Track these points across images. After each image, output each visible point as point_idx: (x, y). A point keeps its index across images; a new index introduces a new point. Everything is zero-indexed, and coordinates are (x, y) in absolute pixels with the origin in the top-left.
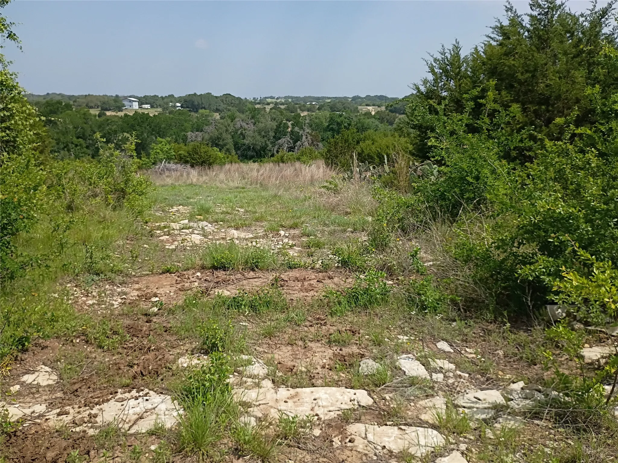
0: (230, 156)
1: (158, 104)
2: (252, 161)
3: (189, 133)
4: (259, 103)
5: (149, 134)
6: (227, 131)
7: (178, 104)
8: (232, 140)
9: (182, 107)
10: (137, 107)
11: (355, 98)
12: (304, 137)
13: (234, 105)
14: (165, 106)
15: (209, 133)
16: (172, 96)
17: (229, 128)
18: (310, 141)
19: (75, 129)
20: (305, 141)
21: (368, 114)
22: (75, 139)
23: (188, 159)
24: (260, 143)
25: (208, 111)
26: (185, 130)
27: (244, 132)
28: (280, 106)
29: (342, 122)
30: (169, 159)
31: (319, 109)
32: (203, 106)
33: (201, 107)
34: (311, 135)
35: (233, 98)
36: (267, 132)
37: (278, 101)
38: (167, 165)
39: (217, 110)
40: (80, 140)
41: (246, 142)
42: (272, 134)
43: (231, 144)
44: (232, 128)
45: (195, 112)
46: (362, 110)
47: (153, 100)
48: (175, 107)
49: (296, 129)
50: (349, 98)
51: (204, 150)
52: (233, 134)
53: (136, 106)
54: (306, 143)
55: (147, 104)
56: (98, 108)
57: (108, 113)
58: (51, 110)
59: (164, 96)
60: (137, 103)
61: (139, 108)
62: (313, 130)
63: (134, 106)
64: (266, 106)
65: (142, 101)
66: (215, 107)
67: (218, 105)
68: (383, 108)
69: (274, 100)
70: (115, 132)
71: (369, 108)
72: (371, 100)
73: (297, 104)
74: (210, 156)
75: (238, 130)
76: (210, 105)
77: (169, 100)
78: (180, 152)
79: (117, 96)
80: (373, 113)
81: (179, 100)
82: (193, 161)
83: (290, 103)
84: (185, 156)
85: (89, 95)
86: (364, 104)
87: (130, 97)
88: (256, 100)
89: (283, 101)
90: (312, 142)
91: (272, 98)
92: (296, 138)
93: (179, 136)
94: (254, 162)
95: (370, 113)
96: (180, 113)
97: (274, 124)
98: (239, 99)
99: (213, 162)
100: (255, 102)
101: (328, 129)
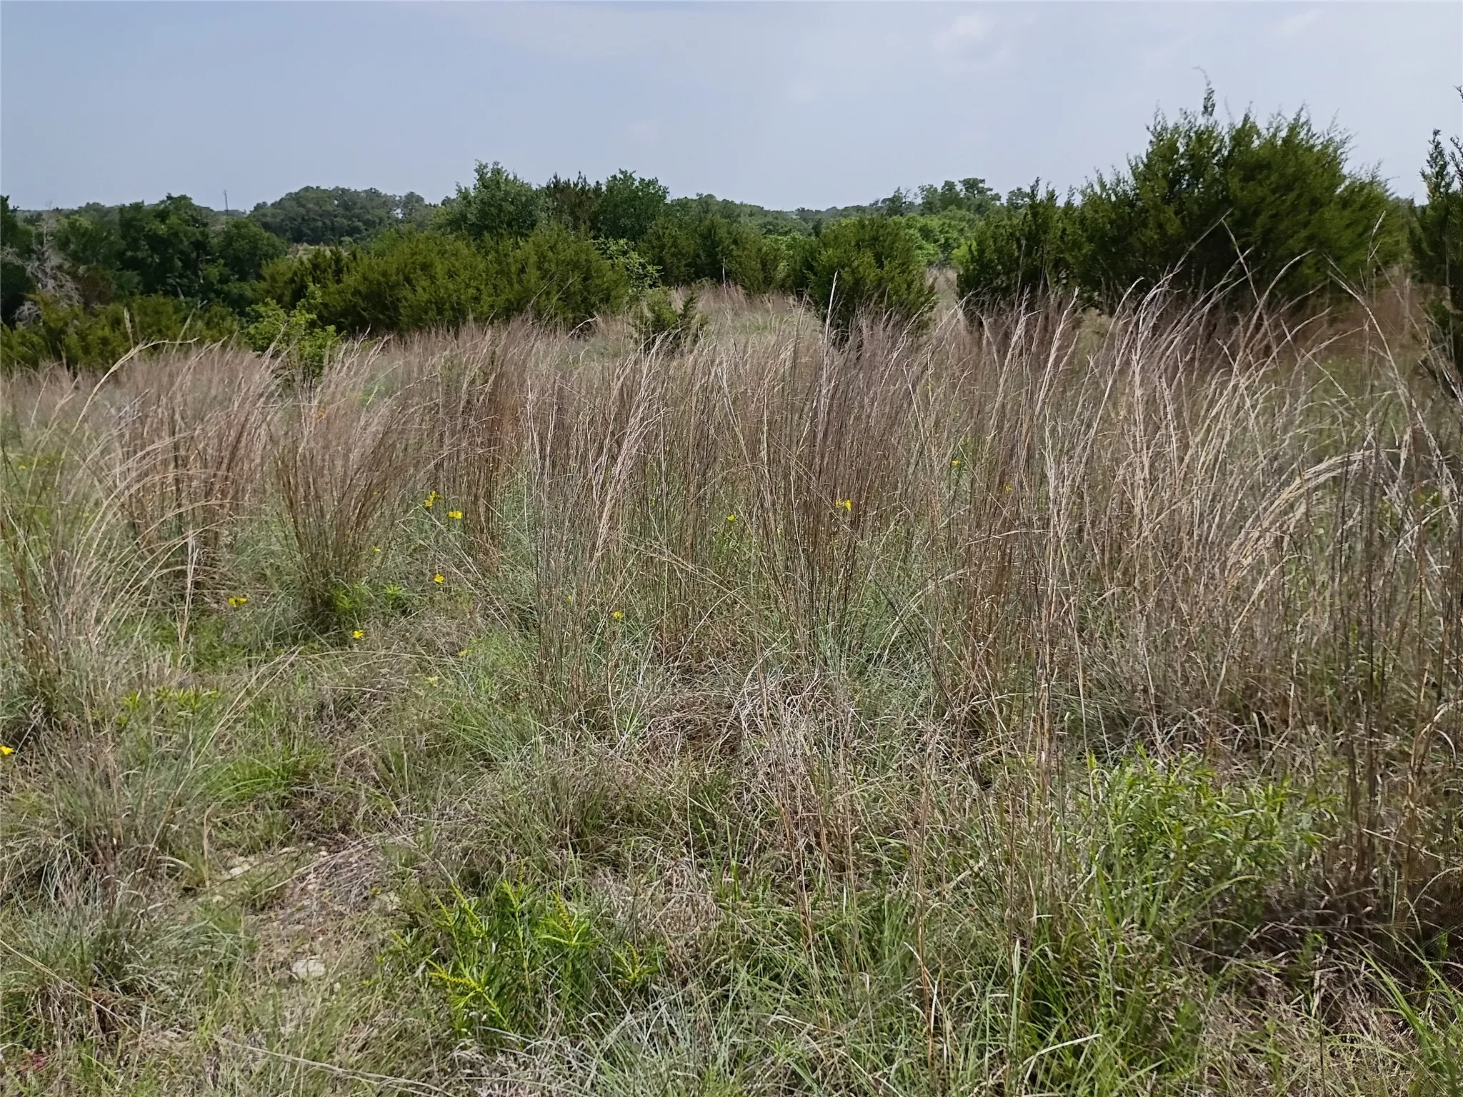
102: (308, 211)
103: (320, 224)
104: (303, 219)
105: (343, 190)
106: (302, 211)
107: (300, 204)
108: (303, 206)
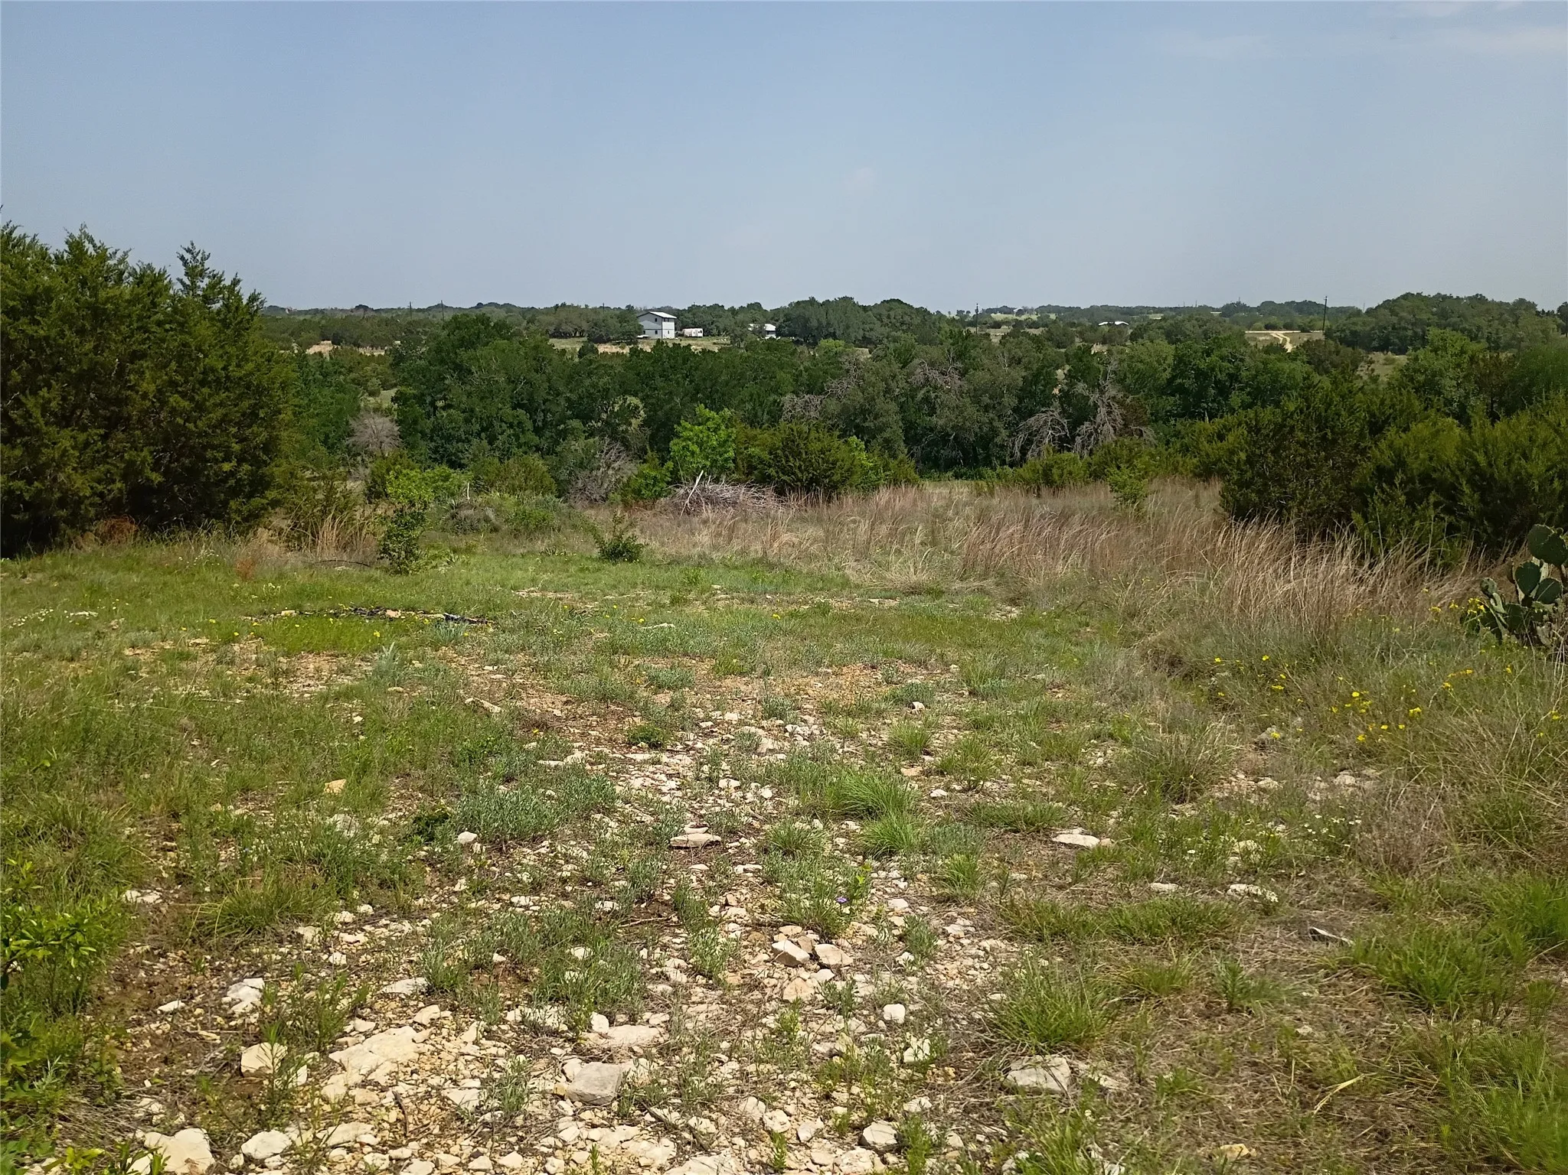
0: (893, 463)
1: (721, 327)
2: (950, 474)
3: (788, 396)
4: (973, 324)
5: (687, 398)
6: (888, 391)
7: (770, 327)
8: (899, 417)
9: (778, 332)
10: (672, 335)
11: (1231, 310)
12: (1103, 411)
13: (910, 329)
14: (738, 331)
15: (839, 399)
16: (756, 306)
17: (893, 385)
18: (1119, 419)
19: (512, 386)
20: (1106, 424)
21: (1276, 348)
22: (507, 410)
23: (772, 471)
24: (976, 427)
25: (842, 342)
26: (777, 390)
27: (933, 395)
28: (1028, 330)
29: (1213, 369)
30: (717, 471)
31: (1133, 337)
32: (831, 330)
33: (825, 332)
34: (1121, 404)
35: (908, 311)
36: (996, 396)
37: (1023, 318)
38: (709, 486)
39: (865, 342)
40: (520, 411)
41: (938, 421)
42: (1010, 401)
43: (895, 428)
44: (903, 384)
45: (808, 345)
46: (1255, 339)
47: (710, 318)
48: (762, 332)
49: (1081, 387)
50: (1214, 309)
51: (818, 446)
52: (903, 400)
53: (668, 331)
54: (1108, 427)
55: (695, 326)
56: (581, 336)
57: (602, 348)
58: (462, 340)
59: (737, 307)
60: (672, 325)
61: (677, 335)
62: (1128, 390)
63: (665, 332)
64: (992, 332)
65: (684, 319)
66: (861, 332)
67: (867, 327)
68: (1318, 335)
69: (1010, 316)
70: (606, 393)
71: (1274, 333)
72: (1273, 314)
73: (1073, 325)
74: (834, 463)
75: (919, 388)
76: (848, 327)
77: (749, 315)
78: (751, 450)
79: (630, 308)
80: (1289, 347)
81: (774, 316)
82: (785, 478)
83: (1054, 322)
84: (761, 461)
85: (564, 305)
86: (1259, 324)
87: (659, 310)
88: (966, 316)
89: (1034, 317)
90: (1126, 426)
91: (1005, 310)
92: (1079, 413)
93: (761, 405)
94: (957, 476)
95: (1281, 348)
96: (770, 346)
97: (1018, 375)
98: (923, 312)
99: (843, 482)
100: (962, 319)
101: (1170, 388)
102: (1401, 318)
103: (1410, 333)
104: (1394, 328)
105: (1445, 297)
106: (1395, 320)
107: (1393, 313)
108: (1397, 315)
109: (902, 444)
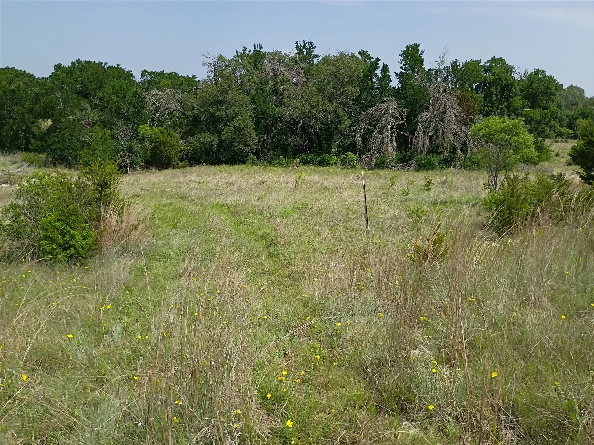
2: (298, 160)
8: (251, 107)
24: (321, 115)
27: (281, 88)
41: (285, 112)
43: (246, 117)
52: (254, 92)
90: (461, 113)
94: (305, 163)
109: (253, 132)
